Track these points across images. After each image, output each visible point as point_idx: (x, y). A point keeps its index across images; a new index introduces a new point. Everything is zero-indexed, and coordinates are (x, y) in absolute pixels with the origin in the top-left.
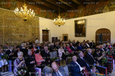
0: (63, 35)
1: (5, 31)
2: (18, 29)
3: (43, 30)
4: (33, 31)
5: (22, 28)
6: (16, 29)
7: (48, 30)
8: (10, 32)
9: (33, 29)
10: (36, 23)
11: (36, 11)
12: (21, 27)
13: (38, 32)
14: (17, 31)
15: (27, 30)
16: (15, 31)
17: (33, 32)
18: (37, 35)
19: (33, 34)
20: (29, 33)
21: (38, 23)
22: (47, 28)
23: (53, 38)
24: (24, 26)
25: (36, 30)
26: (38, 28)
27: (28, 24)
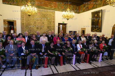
0: (82, 29)
1: (26, 24)
2: (35, 22)
3: (59, 23)
5: (38, 22)
6: (34, 23)
8: (29, 25)
9: (49, 23)
10: (51, 17)
11: (52, 5)
12: (38, 20)
13: (53, 25)
14: (34, 24)
15: (43, 23)
16: (33, 24)
17: (48, 25)
18: (52, 28)
19: (48, 27)
20: (45, 26)
21: (54, 17)
24: (40, 20)
25: (52, 23)
26: (54, 22)
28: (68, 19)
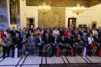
0: (92, 22)
1: (41, 20)
2: (49, 18)
3: (69, 18)
4: (60, 19)
5: (51, 18)
7: (74, 17)
8: (44, 21)
10: (62, 13)
13: (64, 20)
15: (55, 19)
16: (47, 20)
18: (63, 22)
19: (59, 22)
20: (56, 21)
21: (64, 13)
22: (73, 16)
23: (80, 26)
24: (53, 16)
25: (63, 18)
27: (56, 14)
28: (78, 14)
